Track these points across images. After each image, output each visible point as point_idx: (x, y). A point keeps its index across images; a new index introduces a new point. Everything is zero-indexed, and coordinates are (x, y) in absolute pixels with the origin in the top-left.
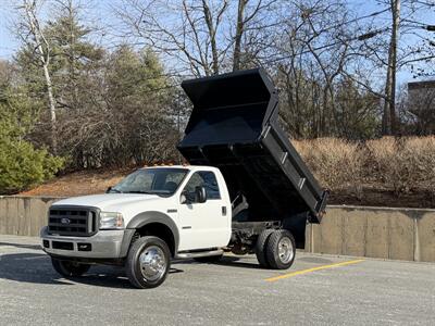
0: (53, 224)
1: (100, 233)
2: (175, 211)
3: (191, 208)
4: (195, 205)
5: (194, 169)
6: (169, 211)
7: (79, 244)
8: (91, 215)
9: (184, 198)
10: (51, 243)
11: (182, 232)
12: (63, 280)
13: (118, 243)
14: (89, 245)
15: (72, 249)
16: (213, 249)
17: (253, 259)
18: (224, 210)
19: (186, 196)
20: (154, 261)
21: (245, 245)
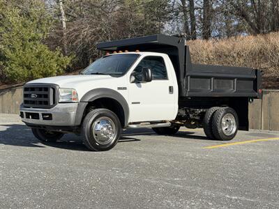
0: (26, 99)
1: (59, 105)
2: (125, 88)
3: (140, 87)
4: (143, 84)
5: (144, 54)
6: (119, 88)
7: (43, 115)
8: (51, 90)
9: (133, 78)
10: (25, 115)
11: (131, 107)
12: (40, 144)
13: (73, 114)
14: (50, 115)
15: (38, 118)
16: (162, 122)
17: (200, 131)
18: (171, 89)
19: (135, 76)
20: (105, 129)
21: (194, 120)
